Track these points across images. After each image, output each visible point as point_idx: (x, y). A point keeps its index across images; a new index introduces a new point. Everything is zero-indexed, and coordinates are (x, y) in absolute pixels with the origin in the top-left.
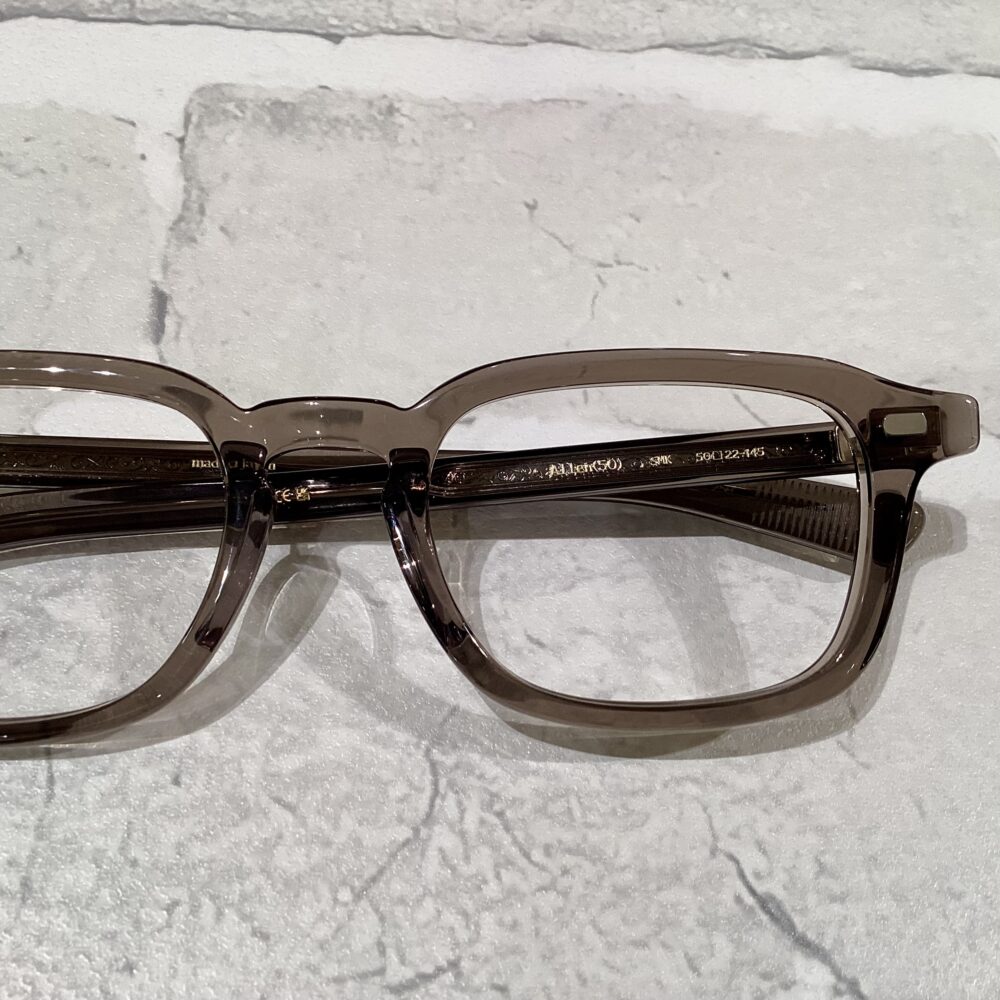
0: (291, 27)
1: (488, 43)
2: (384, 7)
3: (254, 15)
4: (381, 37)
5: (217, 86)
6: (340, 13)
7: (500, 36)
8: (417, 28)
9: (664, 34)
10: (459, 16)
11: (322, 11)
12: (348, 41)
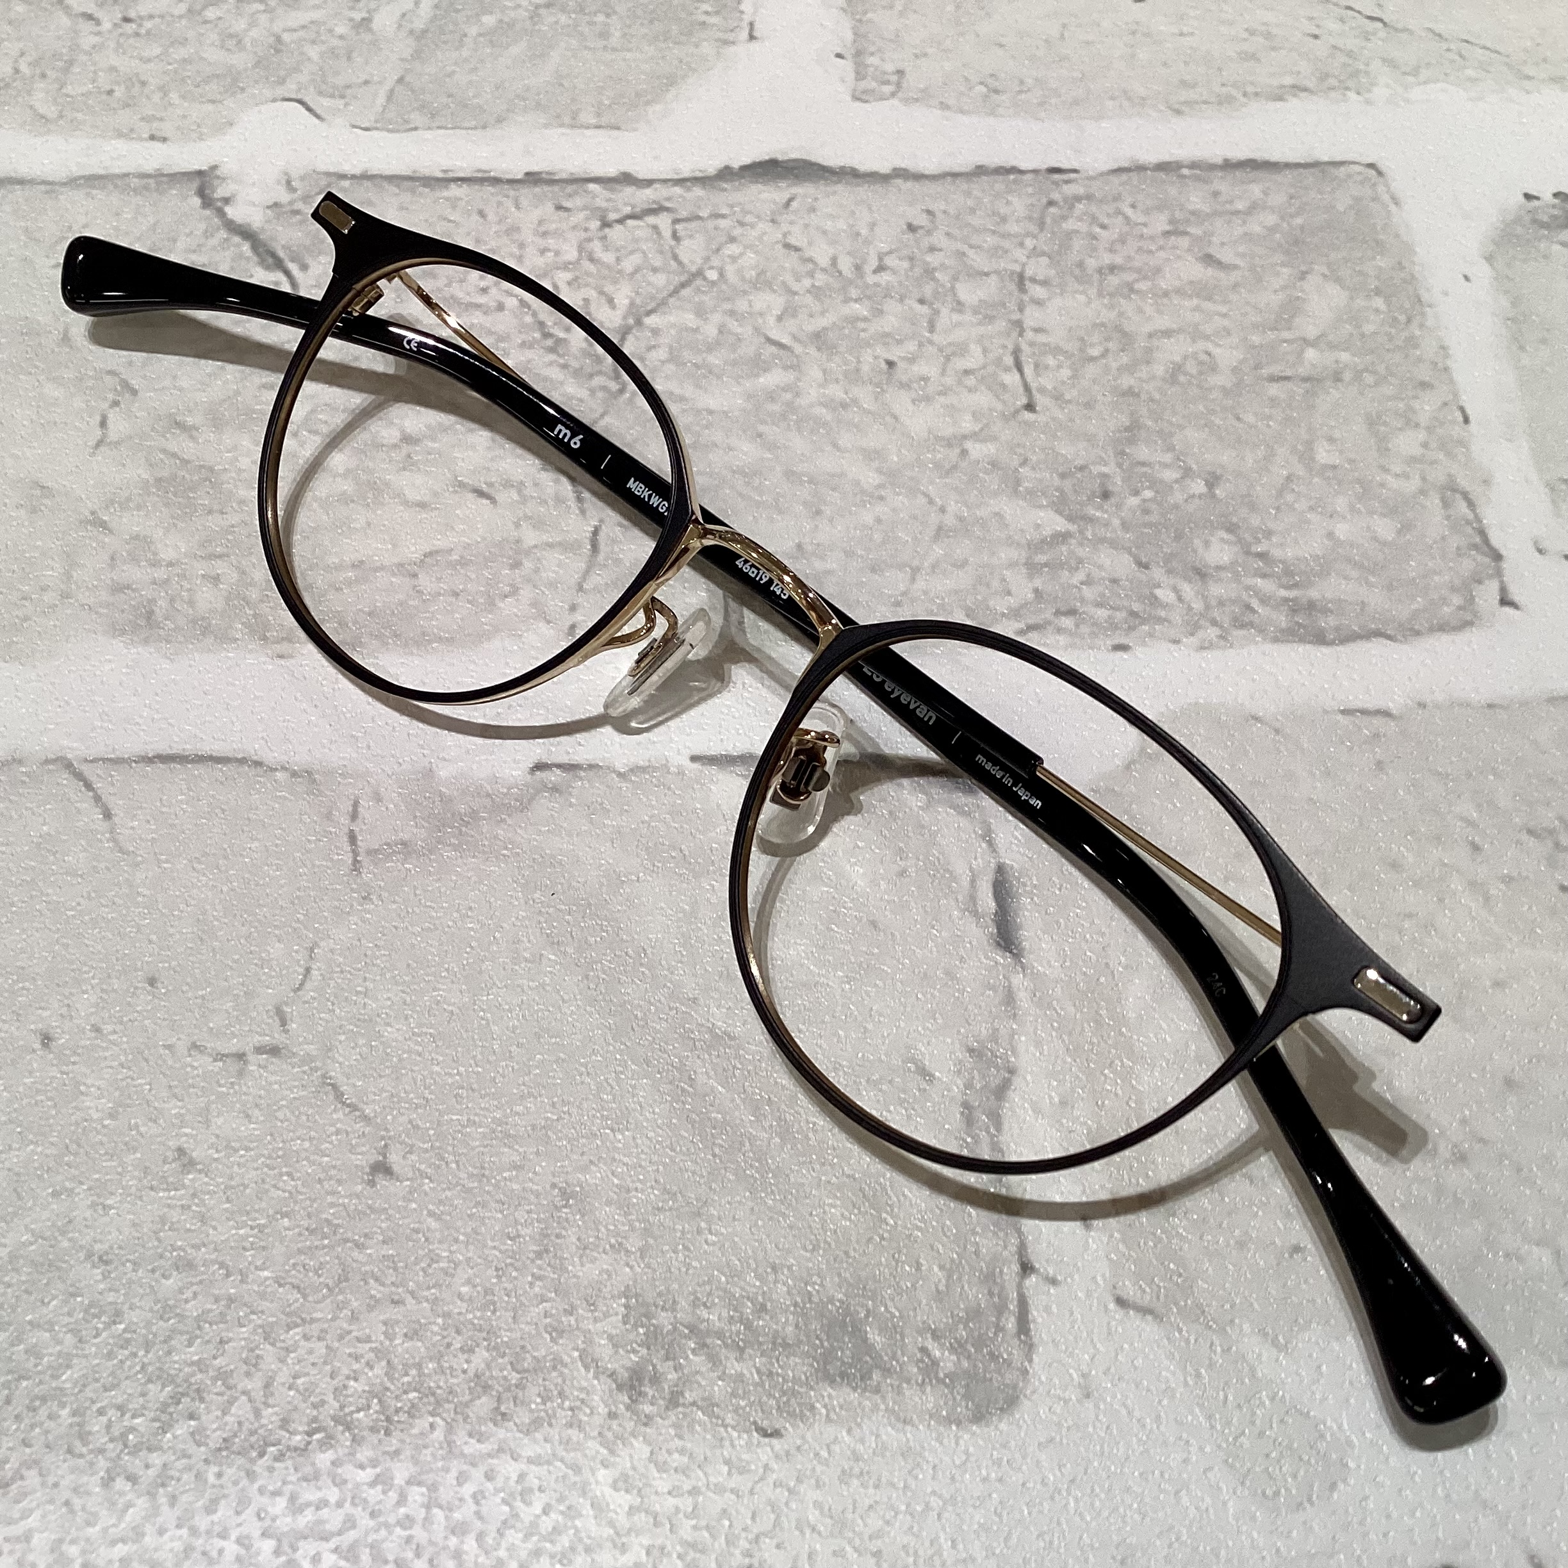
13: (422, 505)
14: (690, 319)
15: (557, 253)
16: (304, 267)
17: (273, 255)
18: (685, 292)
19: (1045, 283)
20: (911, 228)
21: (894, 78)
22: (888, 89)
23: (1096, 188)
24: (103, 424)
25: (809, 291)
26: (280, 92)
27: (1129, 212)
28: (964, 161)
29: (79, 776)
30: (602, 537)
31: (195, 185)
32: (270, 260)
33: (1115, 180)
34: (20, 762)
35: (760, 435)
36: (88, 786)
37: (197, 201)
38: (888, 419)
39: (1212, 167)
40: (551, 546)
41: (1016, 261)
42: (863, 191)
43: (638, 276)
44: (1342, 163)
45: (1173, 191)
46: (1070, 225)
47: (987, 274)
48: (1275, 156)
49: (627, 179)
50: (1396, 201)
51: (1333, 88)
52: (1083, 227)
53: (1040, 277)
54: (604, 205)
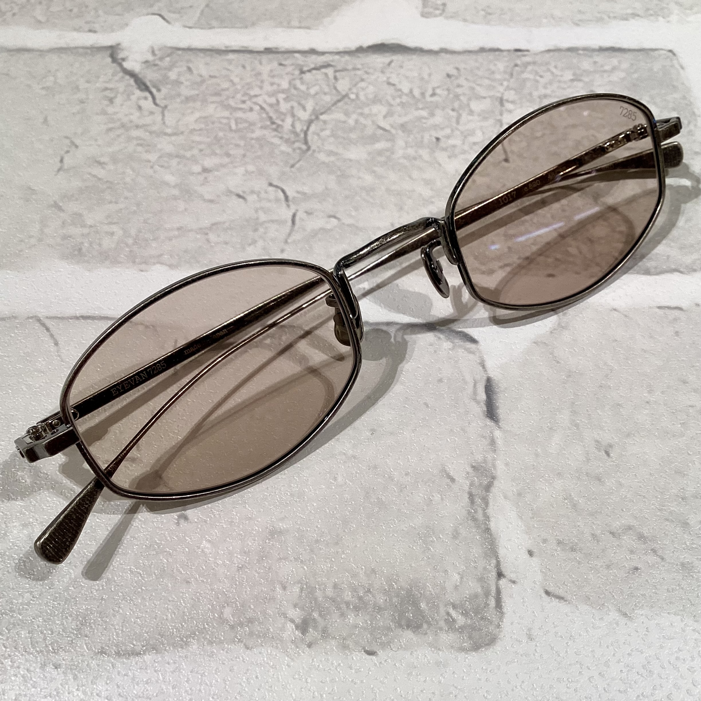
13: (211, 201)
14: (341, 116)
15: (279, 85)
16: (159, 90)
17: (145, 84)
18: (340, 104)
19: (512, 102)
20: (449, 76)
21: (441, 7)
22: (438, 12)
23: (538, 59)
24: (62, 161)
25: (399, 105)
26: (150, 10)
27: (554, 70)
28: (474, 46)
29: (43, 325)
30: (297, 218)
31: (109, 52)
32: (143, 87)
33: (547, 55)
34: (15, 318)
35: (374, 172)
36: (48, 329)
37: (109, 60)
38: (436, 165)
39: (594, 50)
40: (273, 221)
41: (499, 92)
42: (426, 58)
43: (317, 96)
44: (656, 50)
45: (575, 61)
46: (525, 75)
47: (485, 98)
48: (625, 46)
49: (313, 52)
50: (682, 68)
51: (651, 15)
52: (531, 77)
53: (510, 99)
54: (302, 63)
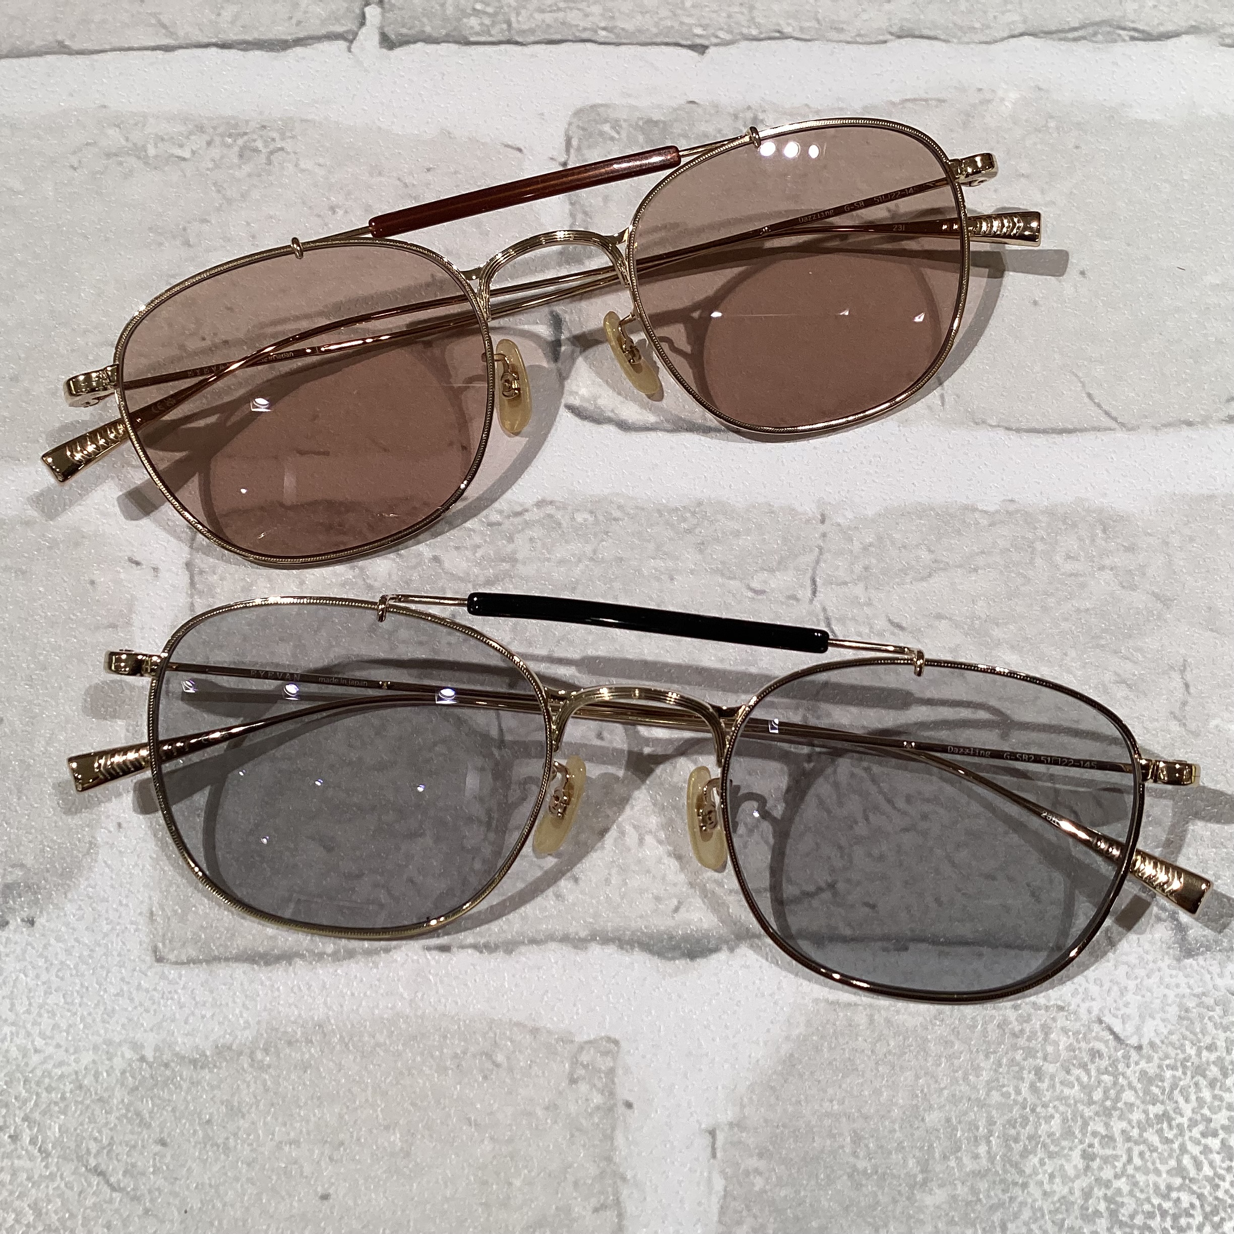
0: (658, 40)
1: (848, 43)
2: (745, 11)
3: (623, 29)
4: (744, 44)
5: (593, 107)
6: (705, 22)
7: (859, 35)
8: (779, 32)
9: (1025, 22)
10: (820, 17)
11: (687, 20)
12: (711, 51)
